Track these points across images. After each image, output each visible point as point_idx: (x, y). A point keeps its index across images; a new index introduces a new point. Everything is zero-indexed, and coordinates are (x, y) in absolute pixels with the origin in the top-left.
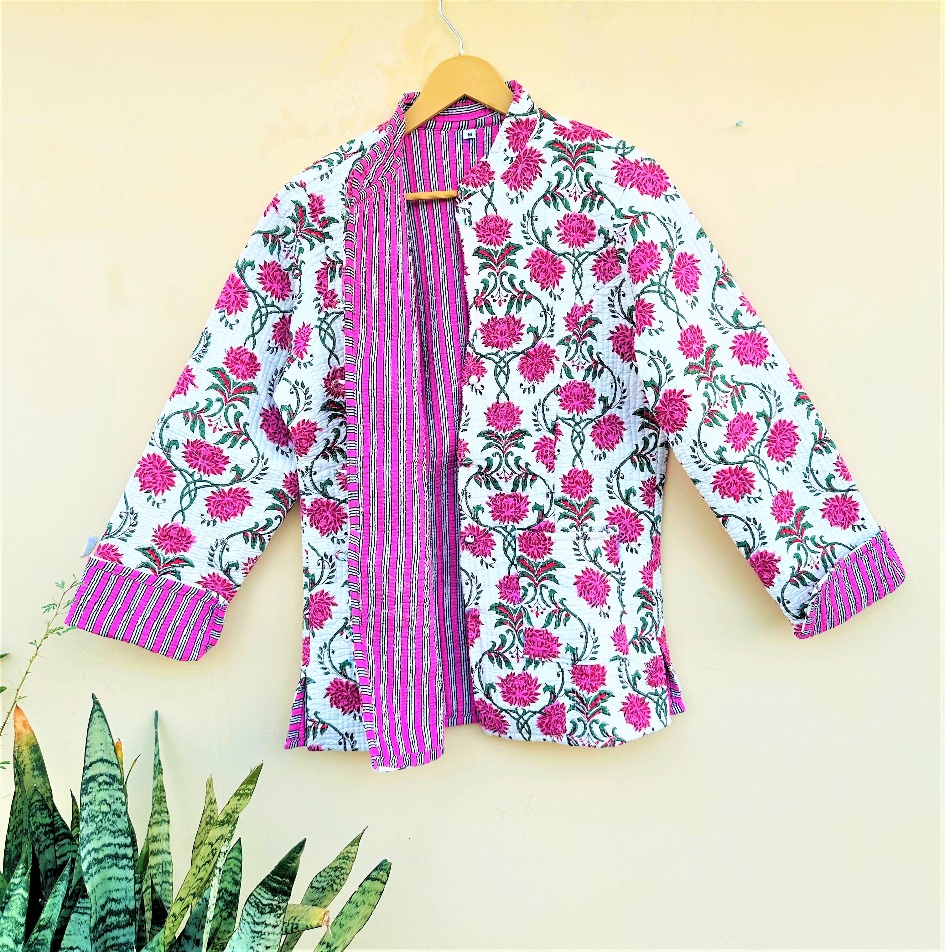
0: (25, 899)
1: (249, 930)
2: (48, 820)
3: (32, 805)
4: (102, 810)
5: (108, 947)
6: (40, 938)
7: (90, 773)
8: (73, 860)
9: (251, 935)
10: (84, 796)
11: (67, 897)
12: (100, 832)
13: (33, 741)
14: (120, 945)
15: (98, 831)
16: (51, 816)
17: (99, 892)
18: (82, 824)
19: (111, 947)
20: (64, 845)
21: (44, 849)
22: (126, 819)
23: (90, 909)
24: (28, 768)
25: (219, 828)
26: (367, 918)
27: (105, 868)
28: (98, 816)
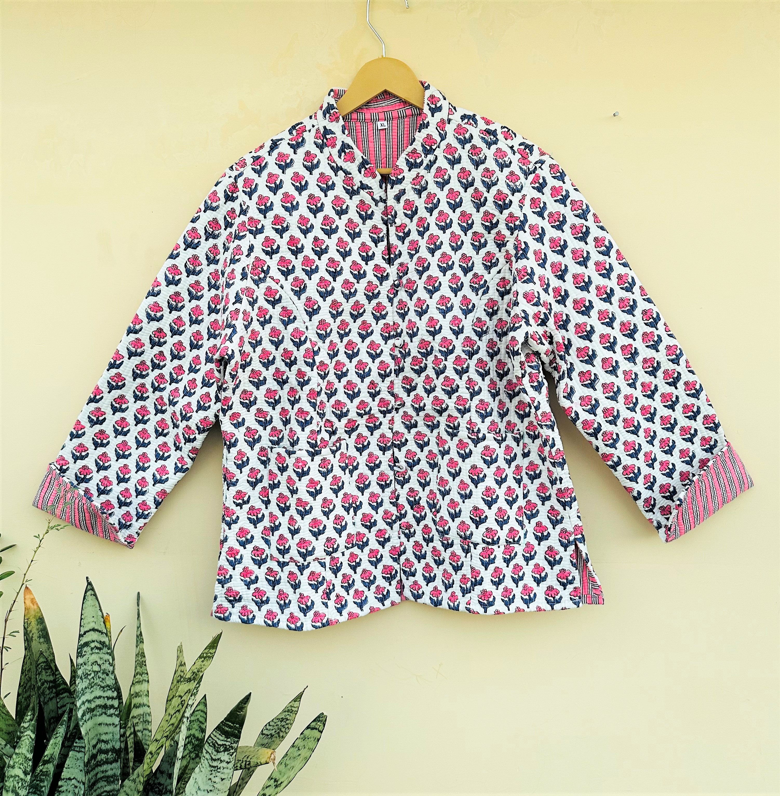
0: (32, 740)
1: (208, 765)
2: (51, 678)
3: (38, 665)
4: (94, 670)
5: (99, 779)
6: (44, 770)
7: (84, 640)
8: (71, 711)
9: (209, 769)
10: (79, 657)
11: (66, 739)
13: (39, 615)
14: (108, 777)
15: (91, 686)
16: (54, 674)
17: (91, 735)
18: (78, 681)
19: (101, 778)
20: (64, 698)
21: (48, 701)
22: (113, 677)
24: (35, 636)
25: (187, 684)
26: (307, 760)
27: (96, 716)
28: (91, 674)
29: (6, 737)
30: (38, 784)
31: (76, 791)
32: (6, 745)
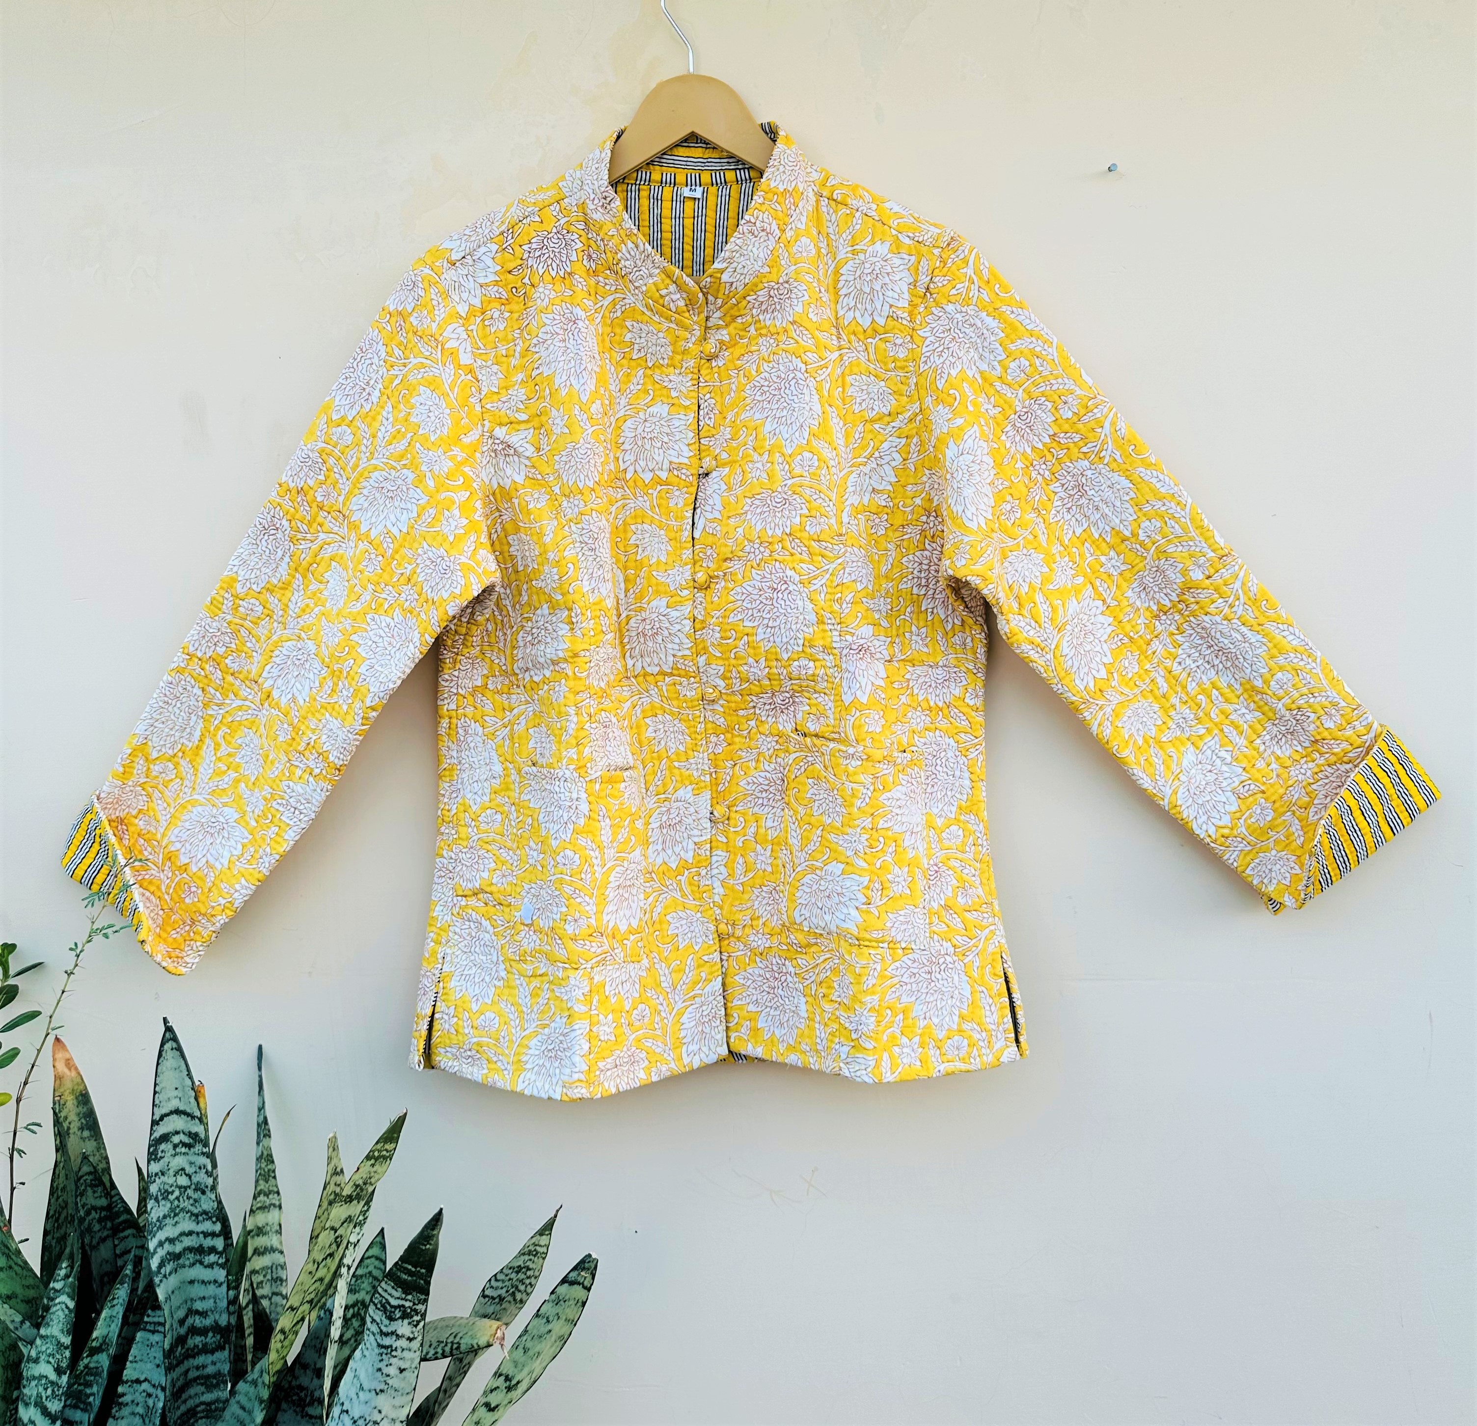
0: (70, 1311)
1: (375, 1344)
2: (103, 1202)
3: (79, 1179)
4: (179, 1184)
5: (191, 1381)
6: (92, 1365)
7: (161, 1130)
8: (140, 1260)
9: (377, 1351)
10: (152, 1162)
11: (130, 1309)
12: (176, 1215)
13: (81, 1087)
14: (208, 1377)
15: (174, 1212)
16: (107, 1196)
17: (176, 1301)
18: (151, 1204)
19: (195, 1379)
20: (127, 1237)
21: (98, 1244)
22: (213, 1196)
23: (163, 1325)
24: (74, 1127)
25: (345, 1206)
26: (564, 1340)
27: (184, 1266)
28: (173, 1192)
29: (23, 1307)
30: (80, 1391)
31: (150, 1402)
32: (22, 1322)
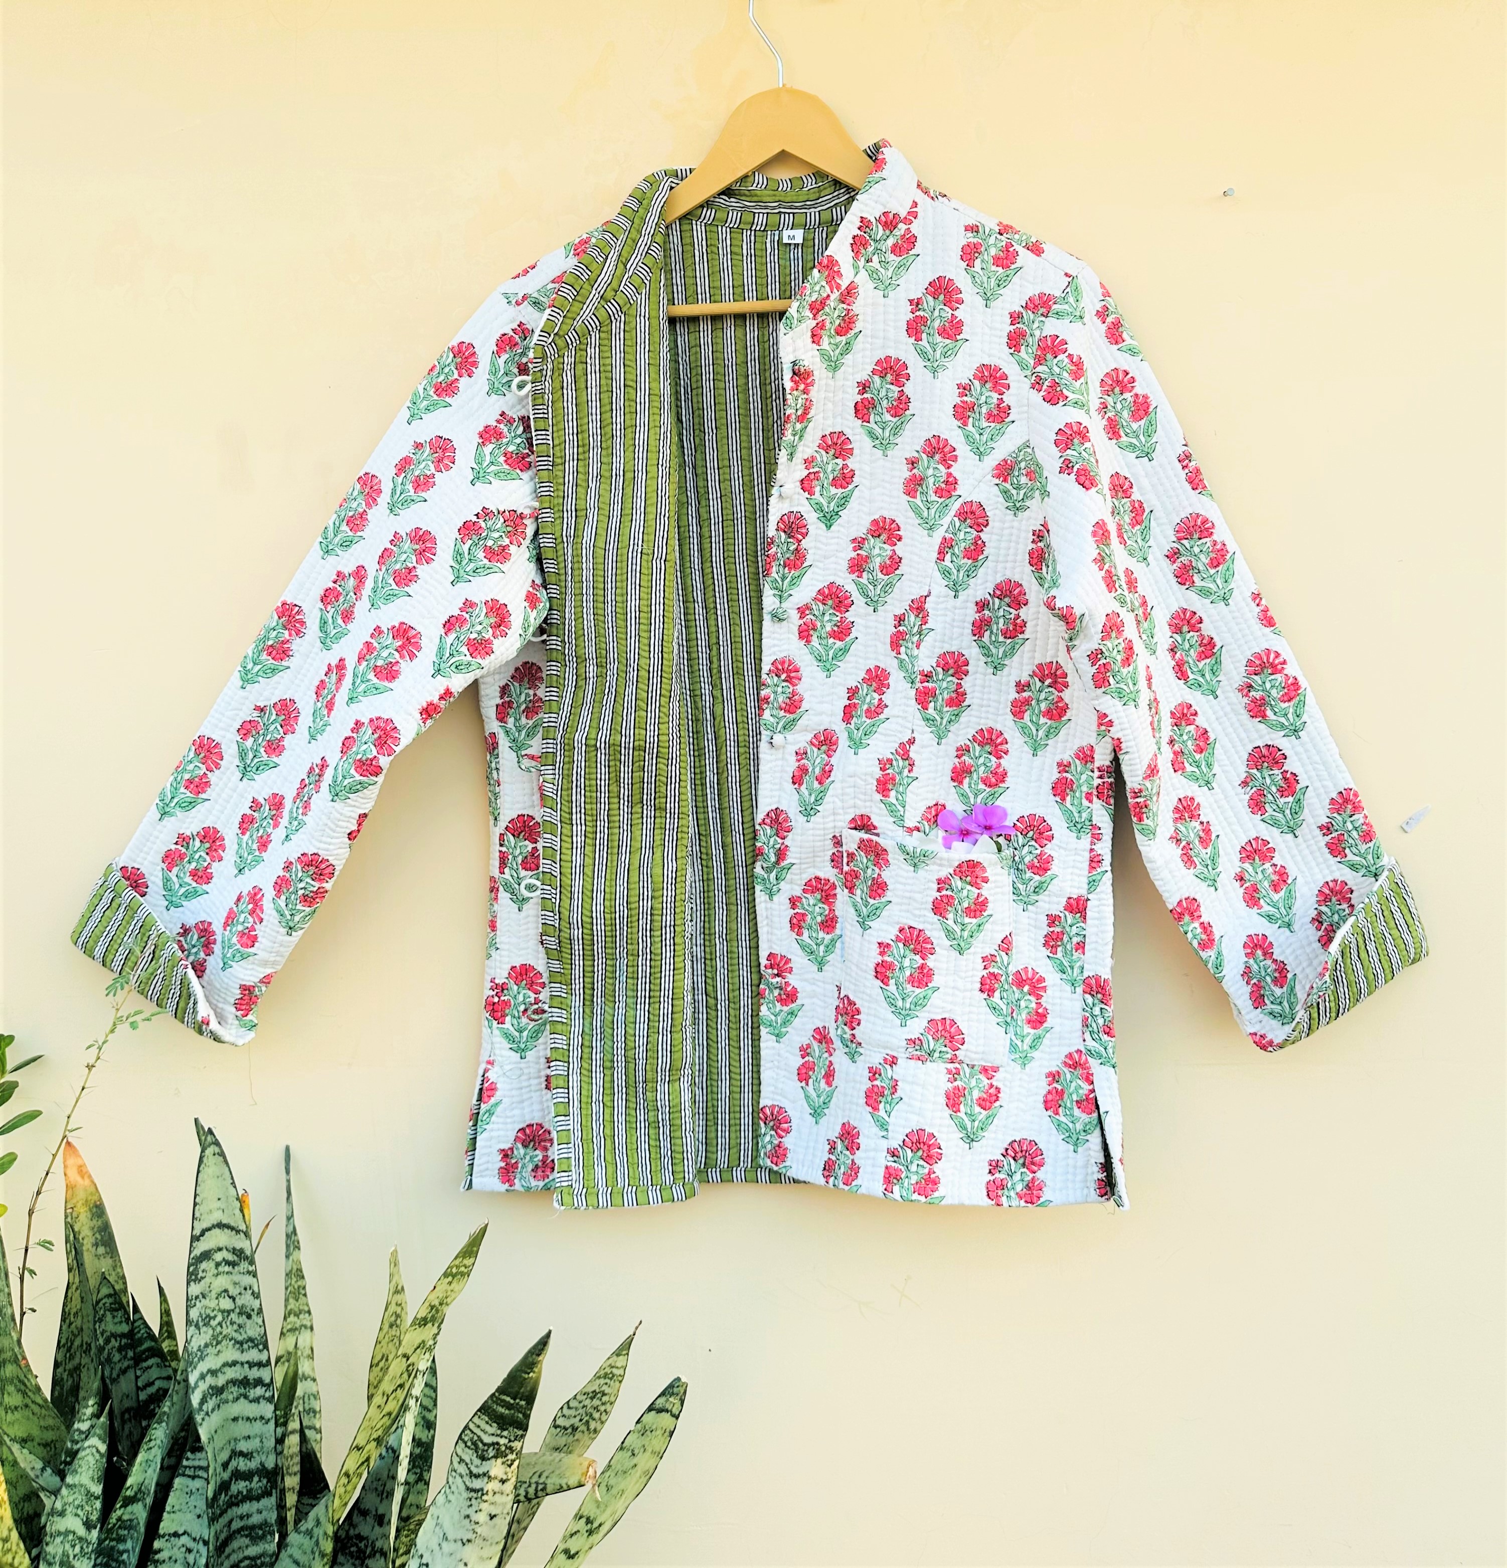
0: (102, 1455)
1: (462, 1487)
2: (125, 1328)
3: (98, 1303)
4: (222, 1307)
5: (235, 1532)
6: (125, 1517)
7: (202, 1246)
9: (466, 1495)
10: (192, 1283)
11: (168, 1451)
12: (218, 1343)
13: (95, 1197)
14: (253, 1528)
15: (217, 1340)
16: (129, 1320)
17: (219, 1442)
19: (239, 1531)
20: (150, 1367)
21: (118, 1376)
22: (260, 1321)
23: (206, 1469)
24: (89, 1242)
25: (419, 1330)
26: (649, 1475)
27: (227, 1402)
28: (214, 1317)
29: (42, 1451)
30: (113, 1548)
31: (191, 1558)
